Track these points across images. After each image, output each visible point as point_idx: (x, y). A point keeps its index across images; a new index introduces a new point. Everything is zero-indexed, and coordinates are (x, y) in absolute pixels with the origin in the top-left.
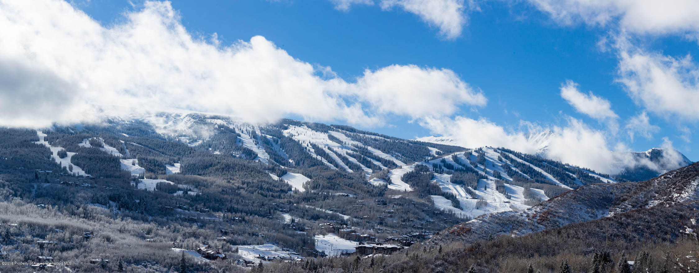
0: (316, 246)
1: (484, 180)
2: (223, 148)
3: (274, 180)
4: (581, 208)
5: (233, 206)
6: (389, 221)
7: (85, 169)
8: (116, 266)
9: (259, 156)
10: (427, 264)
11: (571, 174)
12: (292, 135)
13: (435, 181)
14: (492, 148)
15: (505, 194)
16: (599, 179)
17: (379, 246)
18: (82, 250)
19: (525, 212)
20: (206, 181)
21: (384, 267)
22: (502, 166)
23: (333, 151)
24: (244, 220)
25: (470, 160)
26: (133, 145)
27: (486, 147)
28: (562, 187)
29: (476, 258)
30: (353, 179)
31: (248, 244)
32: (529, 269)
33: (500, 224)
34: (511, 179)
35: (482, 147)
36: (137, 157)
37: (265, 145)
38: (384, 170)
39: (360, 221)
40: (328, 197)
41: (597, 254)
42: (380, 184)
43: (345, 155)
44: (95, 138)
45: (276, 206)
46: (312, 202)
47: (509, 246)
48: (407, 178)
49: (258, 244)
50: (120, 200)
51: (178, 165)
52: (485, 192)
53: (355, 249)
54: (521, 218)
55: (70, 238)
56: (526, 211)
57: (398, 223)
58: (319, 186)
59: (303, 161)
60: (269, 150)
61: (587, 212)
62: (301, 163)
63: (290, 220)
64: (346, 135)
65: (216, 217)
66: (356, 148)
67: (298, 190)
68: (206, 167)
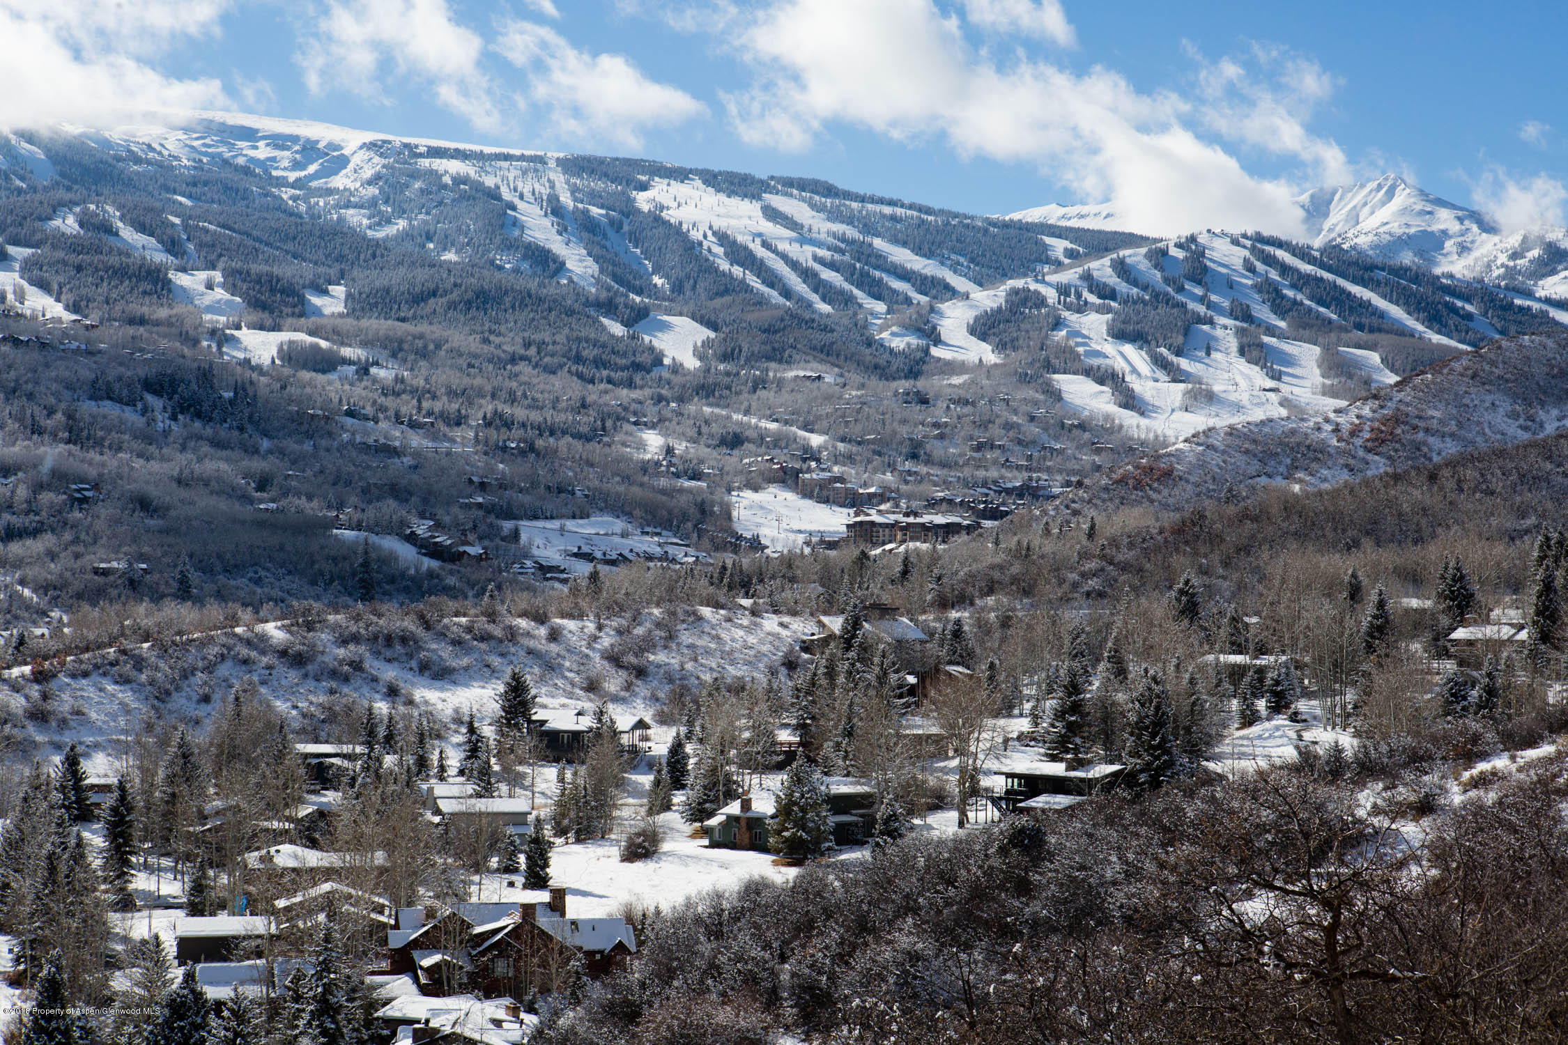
0: (735, 520)
1: (1205, 327)
2: (468, 244)
3: (613, 336)
4: (1493, 404)
5: (500, 409)
6: (937, 449)
7: (63, 297)
8: (171, 581)
9: (569, 265)
10: (1058, 569)
11: (1459, 304)
12: (662, 208)
13: (1064, 333)
14: (1226, 235)
15: (1264, 367)
16: (1544, 314)
17: (911, 520)
18: (68, 536)
19: (1327, 420)
20: (421, 336)
21: (939, 579)
22: (1255, 286)
23: (775, 251)
24: (532, 448)
25: (1162, 269)
26: (207, 231)
27: (1209, 231)
28: (1434, 341)
29: (1196, 553)
30: (832, 331)
31: (546, 518)
32: (1350, 583)
33: (1255, 455)
34: (1282, 324)
35: (1196, 231)
36: (221, 265)
37: (585, 235)
38: (919, 303)
39: (854, 449)
40: (764, 382)
41: (1548, 539)
42: (909, 344)
43: (811, 263)
44: (92, 207)
45: (620, 410)
46: (721, 396)
47: (1288, 517)
48: (983, 328)
49: (574, 517)
50: (175, 392)
51: (339, 290)
52: (1206, 361)
53: (844, 529)
54: (1316, 436)
55: (29, 502)
56: (1332, 415)
57: (961, 455)
58: (740, 351)
59: (692, 281)
60: (596, 250)
61: (1514, 415)
62: (688, 286)
63: (661, 448)
64: (813, 206)
65: (452, 441)
66: (839, 244)
67: (681, 365)
68: (419, 298)
